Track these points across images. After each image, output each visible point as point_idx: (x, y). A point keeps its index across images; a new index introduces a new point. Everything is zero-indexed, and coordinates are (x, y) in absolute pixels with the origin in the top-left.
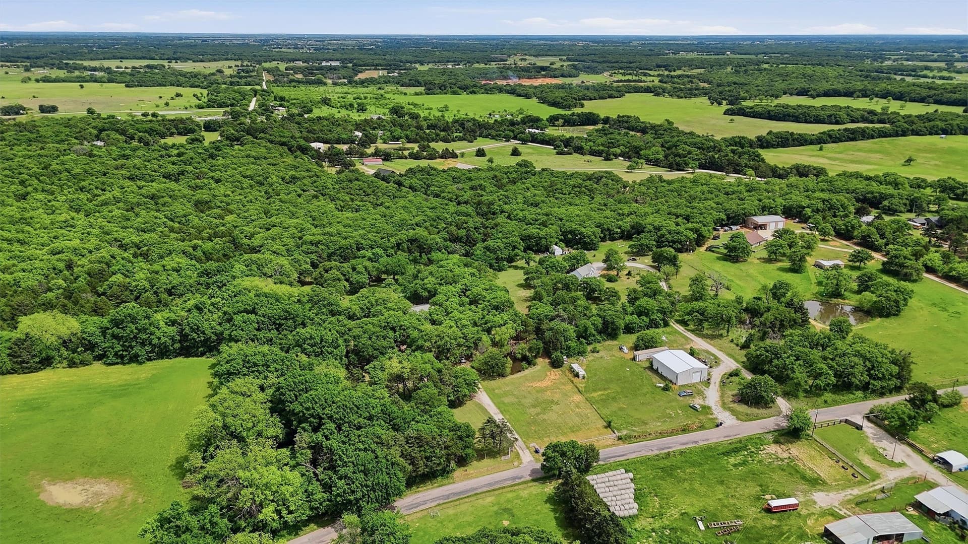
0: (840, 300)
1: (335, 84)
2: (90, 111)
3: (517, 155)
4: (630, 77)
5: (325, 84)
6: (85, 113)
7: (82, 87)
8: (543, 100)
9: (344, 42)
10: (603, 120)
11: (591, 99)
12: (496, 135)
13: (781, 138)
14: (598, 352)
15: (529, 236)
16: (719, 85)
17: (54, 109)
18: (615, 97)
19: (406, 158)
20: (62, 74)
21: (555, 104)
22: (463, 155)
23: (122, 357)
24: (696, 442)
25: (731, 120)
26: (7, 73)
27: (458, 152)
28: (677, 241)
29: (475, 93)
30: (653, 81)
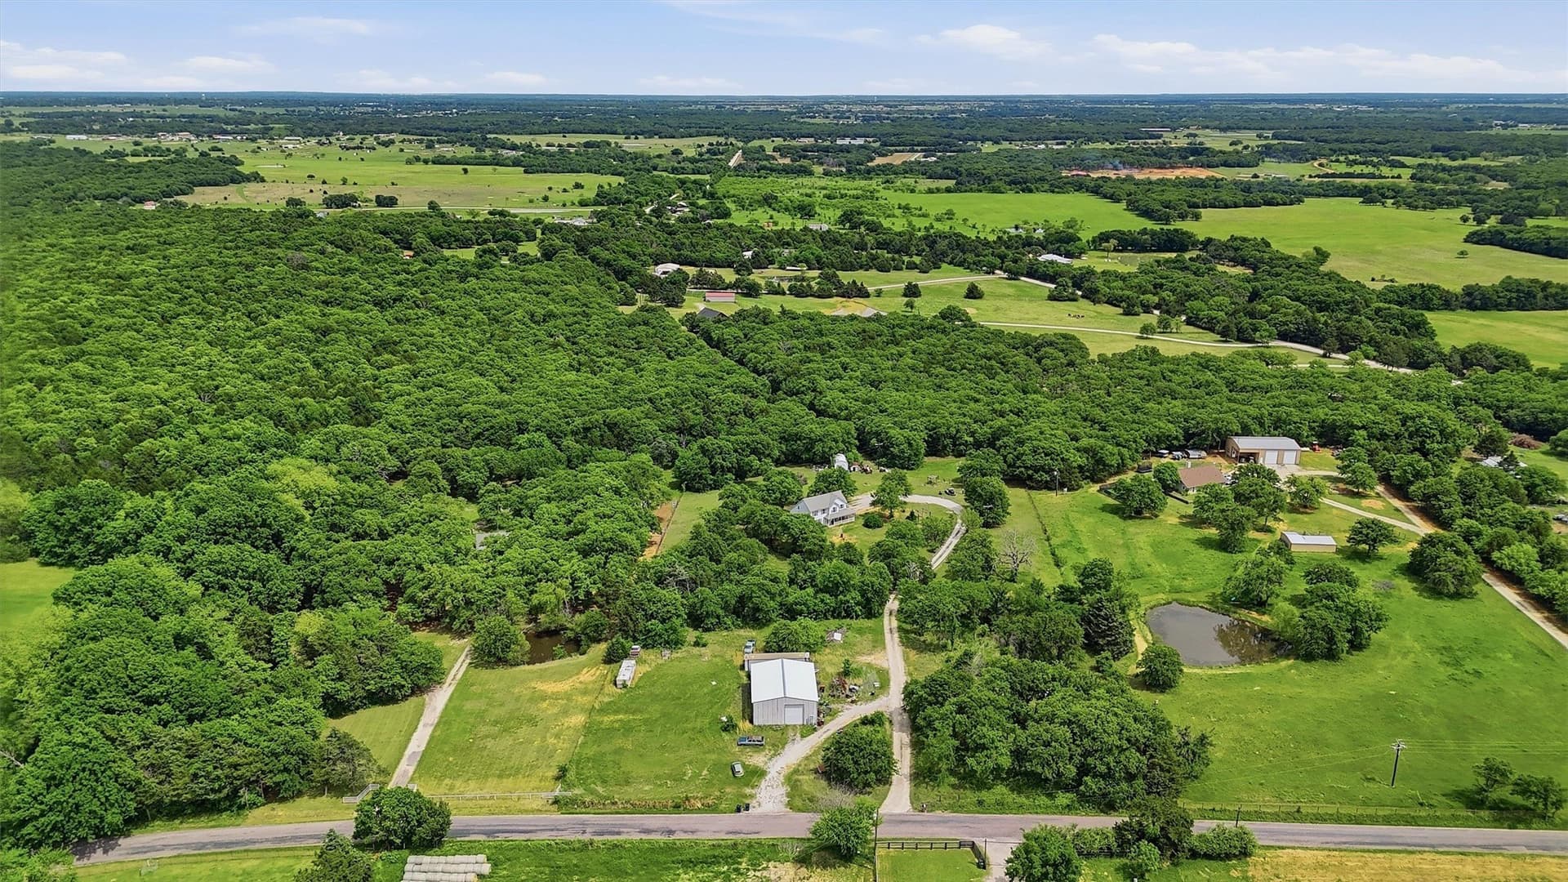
0: (1254, 614)
1: (826, 173)
2: (433, 206)
3: (975, 298)
4: (1357, 169)
5: (811, 174)
6: (426, 208)
7: (466, 171)
8: (1133, 207)
9: (921, 108)
10: (1202, 243)
11: (1226, 206)
12: (974, 263)
13: (1518, 291)
14: (704, 645)
15: (796, 435)
16: (1527, 186)
17: (391, 202)
18: (1278, 204)
19: (784, 293)
20: (468, 151)
21: (1147, 214)
22: (879, 293)
23: (58, 555)
24: (671, 832)
25: (1462, 253)
26: (402, 150)
27: (871, 289)
28: (1042, 468)
29: (1031, 191)
30: (1399, 177)
